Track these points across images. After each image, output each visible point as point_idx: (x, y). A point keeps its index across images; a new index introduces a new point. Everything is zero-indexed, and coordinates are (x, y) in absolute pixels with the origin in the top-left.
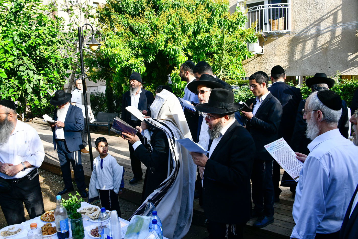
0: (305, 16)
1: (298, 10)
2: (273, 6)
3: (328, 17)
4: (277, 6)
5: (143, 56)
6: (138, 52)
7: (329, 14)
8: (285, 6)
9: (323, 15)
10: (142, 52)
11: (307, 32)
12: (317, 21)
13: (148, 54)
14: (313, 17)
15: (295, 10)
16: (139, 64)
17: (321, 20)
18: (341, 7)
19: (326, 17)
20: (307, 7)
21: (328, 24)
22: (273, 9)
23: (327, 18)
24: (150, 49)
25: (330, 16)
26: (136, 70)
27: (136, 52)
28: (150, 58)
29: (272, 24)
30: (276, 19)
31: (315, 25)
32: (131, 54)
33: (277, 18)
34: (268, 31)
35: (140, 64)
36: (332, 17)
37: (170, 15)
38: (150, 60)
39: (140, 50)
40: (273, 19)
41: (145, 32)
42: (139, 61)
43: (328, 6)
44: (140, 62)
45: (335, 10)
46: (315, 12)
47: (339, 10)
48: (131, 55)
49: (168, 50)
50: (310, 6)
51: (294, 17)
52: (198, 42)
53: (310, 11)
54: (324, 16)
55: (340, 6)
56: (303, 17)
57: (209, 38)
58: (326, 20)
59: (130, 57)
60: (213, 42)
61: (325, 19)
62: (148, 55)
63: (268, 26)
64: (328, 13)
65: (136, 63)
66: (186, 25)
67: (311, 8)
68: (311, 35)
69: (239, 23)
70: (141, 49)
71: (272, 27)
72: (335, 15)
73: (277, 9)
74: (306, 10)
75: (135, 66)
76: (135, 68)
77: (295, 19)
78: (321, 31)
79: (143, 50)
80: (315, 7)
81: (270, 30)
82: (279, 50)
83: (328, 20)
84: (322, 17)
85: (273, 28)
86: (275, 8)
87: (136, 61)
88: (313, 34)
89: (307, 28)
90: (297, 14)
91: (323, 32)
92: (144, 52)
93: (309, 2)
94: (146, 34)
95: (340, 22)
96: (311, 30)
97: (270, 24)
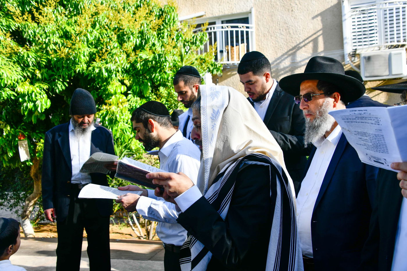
0: (274, 43)
1: (265, 35)
2: (232, 27)
3: (306, 45)
4: (237, 27)
5: (43, 80)
6: (33, 74)
7: (307, 41)
8: (247, 27)
9: (298, 42)
10: (42, 75)
11: (279, 64)
12: (291, 50)
13: (53, 78)
14: (286, 44)
15: (261, 34)
16: (37, 94)
17: (297, 48)
18: (321, 32)
19: (302, 45)
20: (276, 31)
21: (305, 54)
22: (232, 32)
23: (304, 46)
24: (58, 69)
25: (308, 43)
26: (30, 105)
27: (29, 74)
28: (58, 85)
29: (231, 52)
30: (236, 45)
31: (290, 55)
32: (20, 77)
33: (238, 44)
34: (225, 62)
35: (40, 94)
36: (311, 45)
37: (97, 14)
38: (58, 88)
39: (37, 72)
40: (232, 45)
41: (49, 40)
42: (38, 89)
43: (304, 30)
44: (40, 91)
45: (314, 36)
46: (288, 37)
47: (319, 36)
48: (21, 79)
49: (97, 70)
50: (280, 30)
51: (260, 44)
52: (142, 63)
53: (281, 37)
54: (300, 43)
55: (320, 30)
56: (272, 44)
57: (162, 57)
58: (303, 48)
59: (17, 82)
60: (167, 64)
61: (301, 48)
62: (54, 80)
63: (225, 54)
64: (305, 40)
65: (33, 92)
66: (126, 32)
67: (282, 33)
68: (284, 68)
69: (196, 43)
70: (40, 70)
71: (231, 56)
72: (315, 42)
73: (237, 32)
74: (276, 35)
75: (29, 97)
76: (29, 100)
77: (261, 47)
78: (298, 63)
79: (45, 70)
80: (288, 31)
81: (228, 60)
82: (240, 88)
83: (306, 48)
84: (298, 45)
85: (232, 58)
86: (234, 30)
87: (31, 88)
88: (287, 67)
89: (278, 59)
90: (263, 39)
91: (300, 64)
92: (45, 75)
93: (280, 25)
94: (52, 42)
95: (322, 52)
96: (284, 62)
97: (228, 53)
